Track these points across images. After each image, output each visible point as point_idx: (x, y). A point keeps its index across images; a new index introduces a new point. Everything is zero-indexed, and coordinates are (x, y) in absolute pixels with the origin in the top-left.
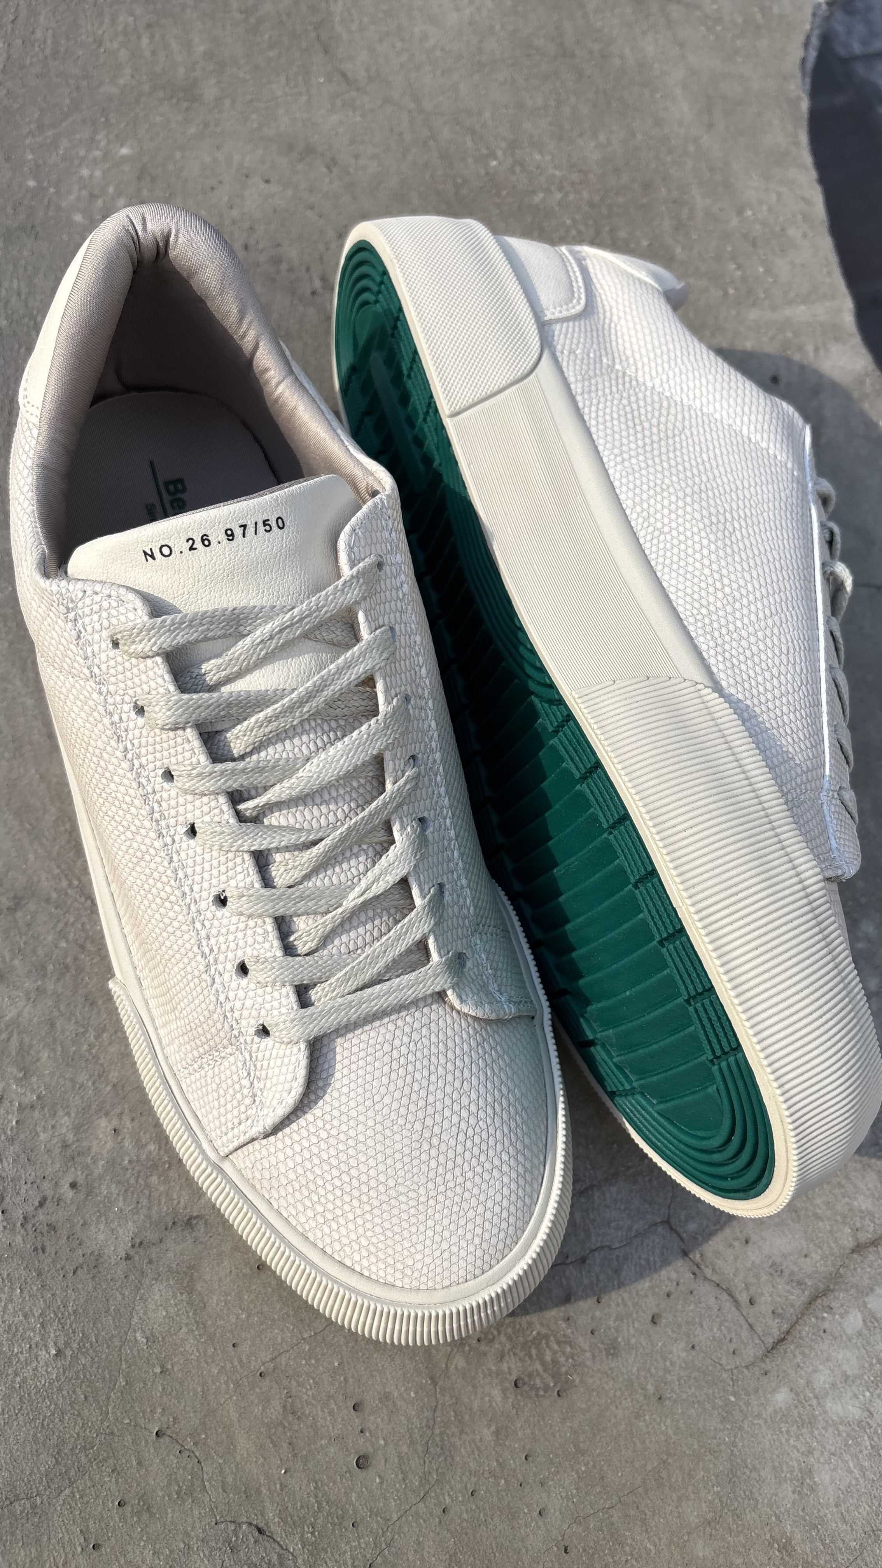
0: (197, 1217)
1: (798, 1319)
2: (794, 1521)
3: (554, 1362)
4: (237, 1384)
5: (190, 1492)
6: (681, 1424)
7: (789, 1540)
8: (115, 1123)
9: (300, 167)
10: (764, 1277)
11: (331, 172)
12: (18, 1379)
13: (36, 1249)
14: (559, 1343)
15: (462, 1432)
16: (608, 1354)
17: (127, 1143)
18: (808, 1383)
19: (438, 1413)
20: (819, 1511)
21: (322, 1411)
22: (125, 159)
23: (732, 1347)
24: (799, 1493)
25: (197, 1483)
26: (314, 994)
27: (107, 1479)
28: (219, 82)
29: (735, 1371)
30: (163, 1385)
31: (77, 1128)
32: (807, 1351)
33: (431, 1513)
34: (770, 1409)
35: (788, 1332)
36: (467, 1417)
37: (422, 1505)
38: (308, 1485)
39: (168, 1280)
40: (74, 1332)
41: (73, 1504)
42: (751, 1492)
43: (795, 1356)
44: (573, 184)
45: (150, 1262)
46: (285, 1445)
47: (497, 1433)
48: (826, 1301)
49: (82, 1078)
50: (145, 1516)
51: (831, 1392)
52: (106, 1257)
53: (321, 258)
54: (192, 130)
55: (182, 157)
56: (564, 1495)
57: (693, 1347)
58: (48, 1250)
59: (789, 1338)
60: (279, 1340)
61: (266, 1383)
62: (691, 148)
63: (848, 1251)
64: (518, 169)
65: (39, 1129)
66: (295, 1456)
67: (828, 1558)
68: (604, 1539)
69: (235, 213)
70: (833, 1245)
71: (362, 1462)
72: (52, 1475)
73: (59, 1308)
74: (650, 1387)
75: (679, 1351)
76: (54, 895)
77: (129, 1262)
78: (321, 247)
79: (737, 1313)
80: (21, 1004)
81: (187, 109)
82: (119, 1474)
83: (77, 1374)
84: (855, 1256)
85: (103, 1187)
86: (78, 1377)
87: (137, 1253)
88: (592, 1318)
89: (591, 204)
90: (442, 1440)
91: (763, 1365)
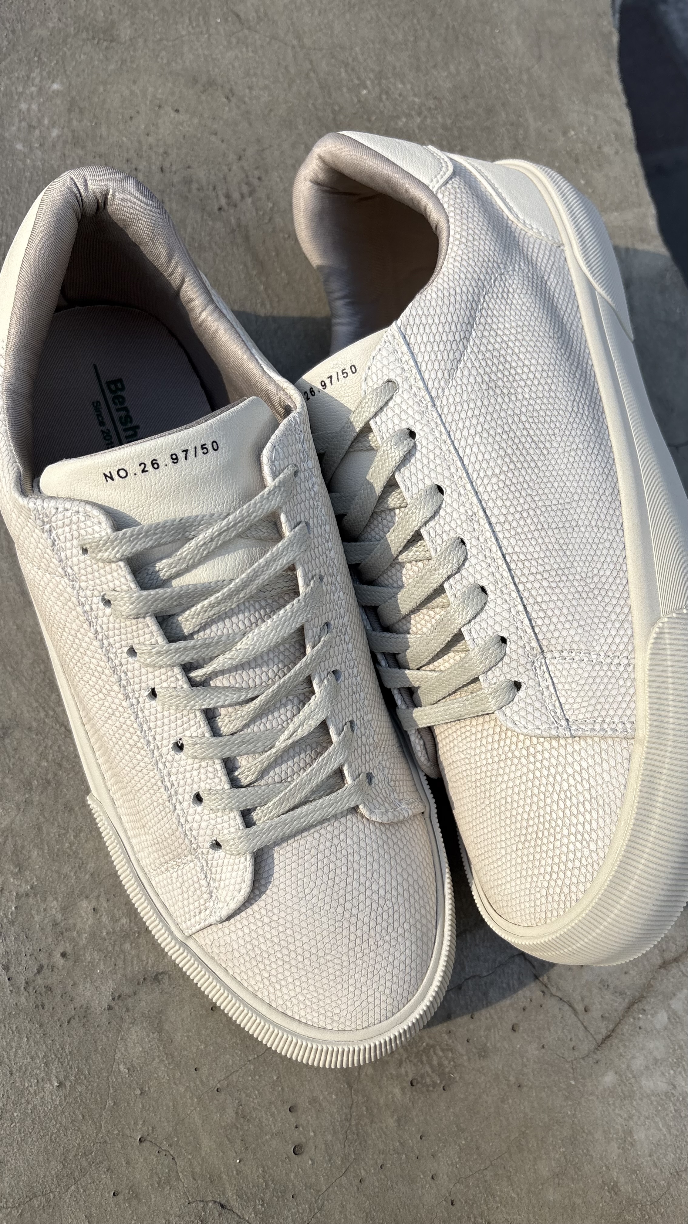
0: (162, 973)
1: (620, 1020)
2: (620, 1169)
3: (440, 1065)
4: (199, 1098)
5: (168, 1181)
6: (535, 1104)
7: (616, 1183)
8: (94, 903)
9: (203, 97)
10: (595, 991)
11: (230, 101)
12: (30, 1107)
13: (37, 1007)
14: (443, 1050)
15: (372, 1122)
16: (480, 1056)
17: (104, 919)
18: (628, 1067)
19: (354, 1109)
20: (637, 1160)
21: (266, 1114)
22: (57, 93)
23: (572, 1044)
24: (623, 1148)
25: (173, 1174)
26: (255, 816)
27: (103, 1176)
28: (133, 23)
29: (575, 1062)
30: (142, 1103)
31: (64, 910)
32: (627, 1044)
33: (351, 1184)
34: (601, 1088)
35: (613, 1030)
36: (375, 1111)
37: (344, 1178)
38: (257, 1170)
39: (142, 1023)
40: (71, 1068)
41: (78, 1196)
42: (588, 1150)
43: (618, 1048)
44: (430, 109)
45: (128, 1010)
46: (239, 1142)
47: (399, 1120)
48: (641, 1005)
49: (66, 869)
50: (134, 1202)
51: (645, 1072)
52: (92, 1009)
53: (225, 179)
54: (112, 67)
55: (104, 90)
56: (449, 1163)
57: (543, 1047)
58: (46, 1007)
59: (614, 1035)
60: (230, 1063)
61: (222, 1096)
62: (525, 77)
63: (657, 967)
64: (384, 97)
65: (33, 912)
66: (247, 1149)
67: (644, 1194)
68: (480, 1192)
69: (151, 139)
70: (646, 963)
71: (297, 1150)
72: (61, 1177)
73: (58, 1050)
74: (512, 1079)
75: (533, 1050)
76: (34, 724)
77: (111, 1011)
78: (225, 168)
79: (576, 1019)
80: (13, 814)
81: (107, 48)
82: (112, 1172)
83: (75, 1099)
84: (662, 970)
85: (87, 954)
86: (76, 1102)
87: (117, 1004)
88: (467, 1030)
89: (445, 127)
90: (357, 1129)
91: (595, 1056)
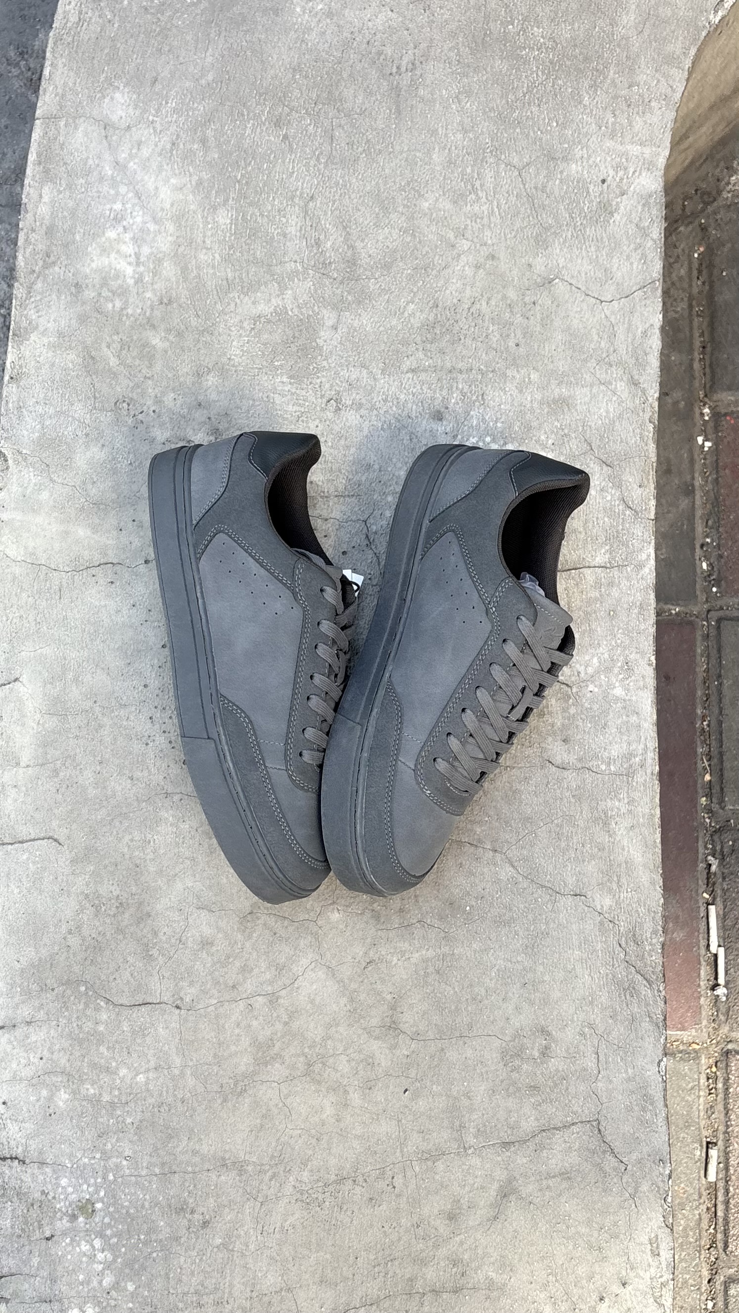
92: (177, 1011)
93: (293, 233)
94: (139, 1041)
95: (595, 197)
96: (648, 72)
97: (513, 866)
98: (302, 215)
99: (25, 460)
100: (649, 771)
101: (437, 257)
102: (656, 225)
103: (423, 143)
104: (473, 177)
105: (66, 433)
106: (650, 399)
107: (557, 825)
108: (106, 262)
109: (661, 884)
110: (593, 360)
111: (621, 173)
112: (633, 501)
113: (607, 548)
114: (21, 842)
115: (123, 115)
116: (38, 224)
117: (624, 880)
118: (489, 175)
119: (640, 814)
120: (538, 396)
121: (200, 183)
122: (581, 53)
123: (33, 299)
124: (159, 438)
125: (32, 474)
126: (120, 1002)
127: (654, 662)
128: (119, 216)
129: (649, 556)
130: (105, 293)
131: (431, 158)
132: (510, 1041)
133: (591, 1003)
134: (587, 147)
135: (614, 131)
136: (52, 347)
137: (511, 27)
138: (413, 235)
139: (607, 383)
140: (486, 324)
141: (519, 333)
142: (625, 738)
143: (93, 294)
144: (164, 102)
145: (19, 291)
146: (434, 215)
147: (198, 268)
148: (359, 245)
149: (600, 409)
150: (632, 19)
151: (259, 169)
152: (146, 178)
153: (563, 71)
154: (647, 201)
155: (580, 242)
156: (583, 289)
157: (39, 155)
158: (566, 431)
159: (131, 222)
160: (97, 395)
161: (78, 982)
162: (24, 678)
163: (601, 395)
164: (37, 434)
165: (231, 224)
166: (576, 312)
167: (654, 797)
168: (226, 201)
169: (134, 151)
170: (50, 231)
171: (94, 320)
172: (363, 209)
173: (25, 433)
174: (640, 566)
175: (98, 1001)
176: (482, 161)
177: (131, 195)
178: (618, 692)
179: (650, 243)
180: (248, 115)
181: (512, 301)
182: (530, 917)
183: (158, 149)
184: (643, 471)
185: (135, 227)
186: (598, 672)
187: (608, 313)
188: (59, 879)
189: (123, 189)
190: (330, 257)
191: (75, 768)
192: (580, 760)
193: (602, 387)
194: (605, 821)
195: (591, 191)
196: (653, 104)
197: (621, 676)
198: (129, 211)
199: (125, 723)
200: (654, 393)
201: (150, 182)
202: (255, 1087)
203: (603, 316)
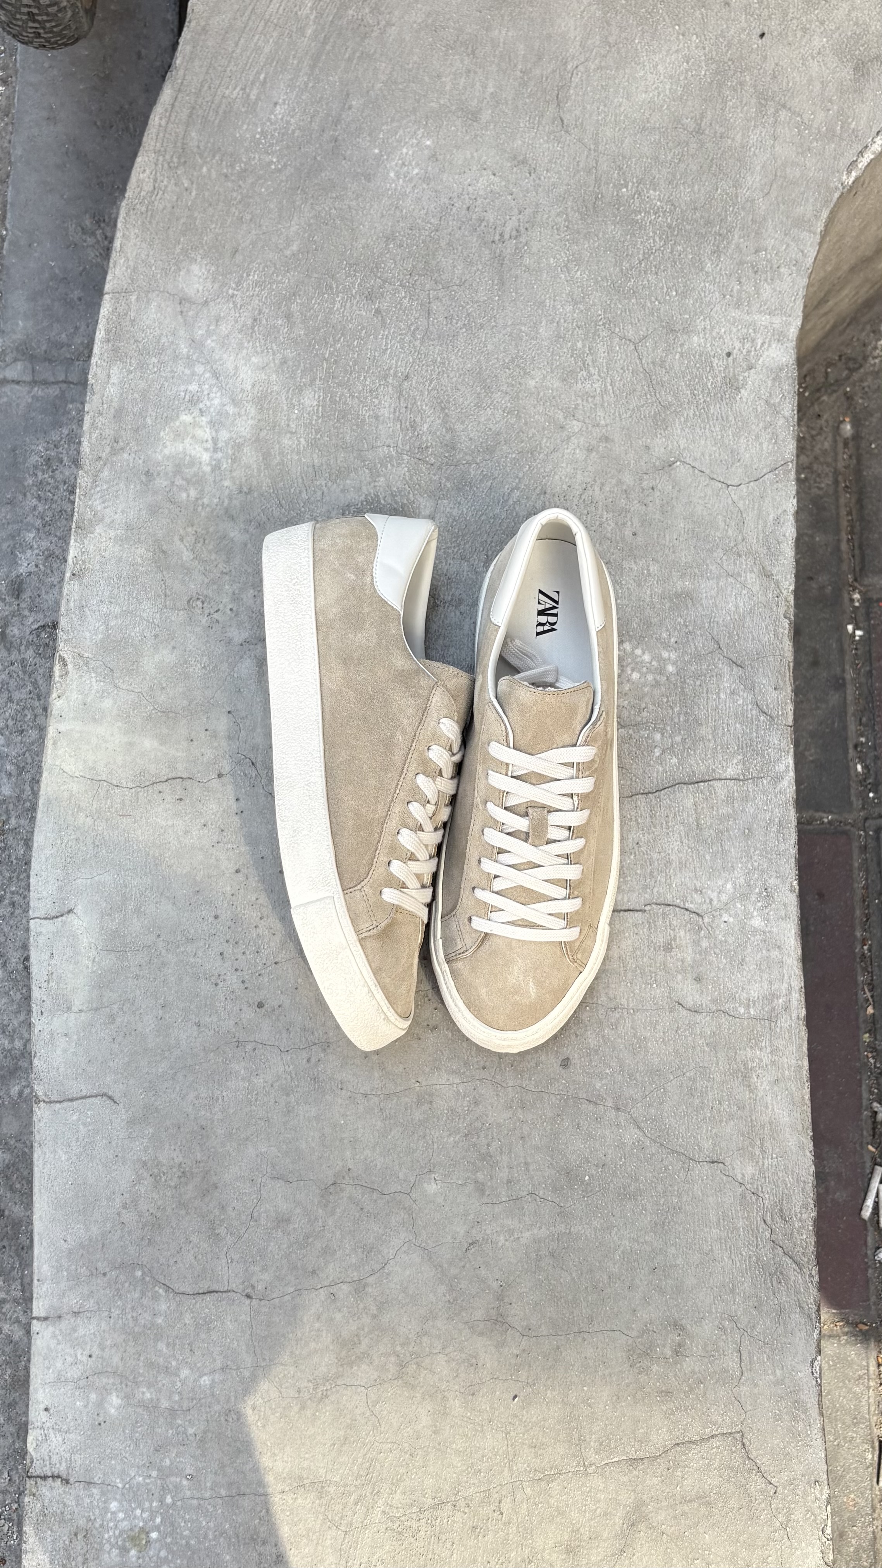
92: (248, 1301)
93: (386, 415)
94: (203, 1336)
95: (720, 372)
96: (776, 236)
97: (639, 1128)
98: (395, 396)
99: (87, 664)
100: (794, 1015)
101: (545, 440)
102: (788, 401)
103: (529, 316)
104: (583, 353)
105: (133, 634)
106: (785, 592)
107: (690, 1079)
108: (180, 447)
109: (812, 1148)
110: (720, 550)
111: (748, 345)
112: (767, 706)
113: (740, 757)
114: (71, 1100)
115: (201, 288)
116: (105, 406)
117: (767, 1144)
118: (601, 350)
119: (786, 1066)
120: (659, 590)
121: (284, 362)
122: (702, 217)
123: (98, 489)
124: (236, 639)
125: (94, 680)
126: (182, 1290)
127: (797, 887)
128: (195, 398)
129: (787, 767)
130: (179, 481)
131: (537, 333)
132: (638, 1337)
133: (732, 1291)
134: (711, 318)
135: (739, 299)
136: (118, 540)
137: (624, 190)
138: (518, 417)
139: (735, 576)
140: (599, 512)
141: (636, 521)
142: (766, 976)
143: (165, 483)
144: (245, 275)
145: (83, 480)
146: (542, 394)
147: (281, 453)
148: (459, 427)
149: (728, 603)
150: (757, 180)
151: (348, 346)
152: (225, 356)
153: (682, 236)
154: (777, 375)
155: (703, 421)
156: (707, 472)
157: (108, 332)
158: (691, 628)
159: (208, 404)
160: (168, 593)
161: (134, 1266)
162: (79, 909)
163: (729, 589)
164: (100, 636)
165: (318, 406)
166: (700, 498)
167: (801, 1046)
168: (313, 381)
169: (212, 327)
170: (119, 415)
171: (166, 511)
172: (463, 389)
173: (88, 635)
174: (778, 778)
175: (157, 1288)
176: (594, 334)
177: (207, 375)
178: (757, 922)
179: (781, 422)
180: (337, 288)
181: (628, 486)
182: (660, 1188)
183: (238, 326)
184: (779, 672)
185: (212, 410)
186: (733, 899)
187: (735, 498)
188: (113, 1143)
189: (199, 369)
190: (427, 441)
191: (134, 1013)
192: (714, 1001)
193: (730, 580)
194: (744, 1075)
195: (715, 365)
196: (782, 270)
197: (760, 904)
198: (206, 393)
199: (192, 960)
200: (788, 584)
201: (229, 361)
202: (338, 1392)
203: (730, 502)
